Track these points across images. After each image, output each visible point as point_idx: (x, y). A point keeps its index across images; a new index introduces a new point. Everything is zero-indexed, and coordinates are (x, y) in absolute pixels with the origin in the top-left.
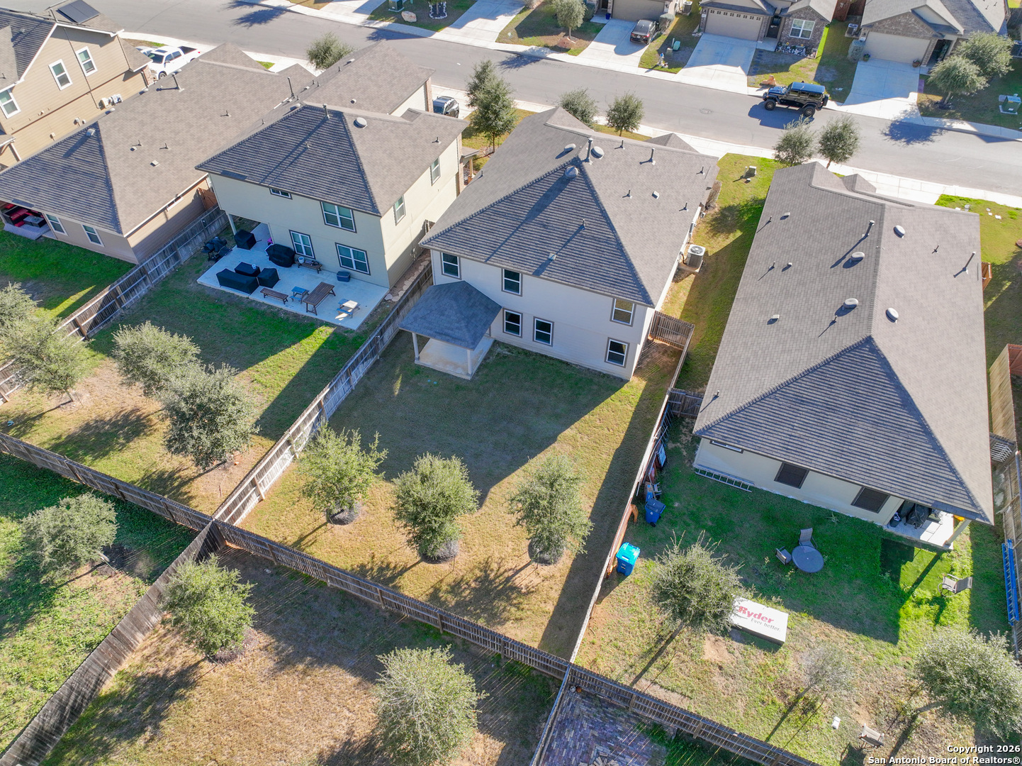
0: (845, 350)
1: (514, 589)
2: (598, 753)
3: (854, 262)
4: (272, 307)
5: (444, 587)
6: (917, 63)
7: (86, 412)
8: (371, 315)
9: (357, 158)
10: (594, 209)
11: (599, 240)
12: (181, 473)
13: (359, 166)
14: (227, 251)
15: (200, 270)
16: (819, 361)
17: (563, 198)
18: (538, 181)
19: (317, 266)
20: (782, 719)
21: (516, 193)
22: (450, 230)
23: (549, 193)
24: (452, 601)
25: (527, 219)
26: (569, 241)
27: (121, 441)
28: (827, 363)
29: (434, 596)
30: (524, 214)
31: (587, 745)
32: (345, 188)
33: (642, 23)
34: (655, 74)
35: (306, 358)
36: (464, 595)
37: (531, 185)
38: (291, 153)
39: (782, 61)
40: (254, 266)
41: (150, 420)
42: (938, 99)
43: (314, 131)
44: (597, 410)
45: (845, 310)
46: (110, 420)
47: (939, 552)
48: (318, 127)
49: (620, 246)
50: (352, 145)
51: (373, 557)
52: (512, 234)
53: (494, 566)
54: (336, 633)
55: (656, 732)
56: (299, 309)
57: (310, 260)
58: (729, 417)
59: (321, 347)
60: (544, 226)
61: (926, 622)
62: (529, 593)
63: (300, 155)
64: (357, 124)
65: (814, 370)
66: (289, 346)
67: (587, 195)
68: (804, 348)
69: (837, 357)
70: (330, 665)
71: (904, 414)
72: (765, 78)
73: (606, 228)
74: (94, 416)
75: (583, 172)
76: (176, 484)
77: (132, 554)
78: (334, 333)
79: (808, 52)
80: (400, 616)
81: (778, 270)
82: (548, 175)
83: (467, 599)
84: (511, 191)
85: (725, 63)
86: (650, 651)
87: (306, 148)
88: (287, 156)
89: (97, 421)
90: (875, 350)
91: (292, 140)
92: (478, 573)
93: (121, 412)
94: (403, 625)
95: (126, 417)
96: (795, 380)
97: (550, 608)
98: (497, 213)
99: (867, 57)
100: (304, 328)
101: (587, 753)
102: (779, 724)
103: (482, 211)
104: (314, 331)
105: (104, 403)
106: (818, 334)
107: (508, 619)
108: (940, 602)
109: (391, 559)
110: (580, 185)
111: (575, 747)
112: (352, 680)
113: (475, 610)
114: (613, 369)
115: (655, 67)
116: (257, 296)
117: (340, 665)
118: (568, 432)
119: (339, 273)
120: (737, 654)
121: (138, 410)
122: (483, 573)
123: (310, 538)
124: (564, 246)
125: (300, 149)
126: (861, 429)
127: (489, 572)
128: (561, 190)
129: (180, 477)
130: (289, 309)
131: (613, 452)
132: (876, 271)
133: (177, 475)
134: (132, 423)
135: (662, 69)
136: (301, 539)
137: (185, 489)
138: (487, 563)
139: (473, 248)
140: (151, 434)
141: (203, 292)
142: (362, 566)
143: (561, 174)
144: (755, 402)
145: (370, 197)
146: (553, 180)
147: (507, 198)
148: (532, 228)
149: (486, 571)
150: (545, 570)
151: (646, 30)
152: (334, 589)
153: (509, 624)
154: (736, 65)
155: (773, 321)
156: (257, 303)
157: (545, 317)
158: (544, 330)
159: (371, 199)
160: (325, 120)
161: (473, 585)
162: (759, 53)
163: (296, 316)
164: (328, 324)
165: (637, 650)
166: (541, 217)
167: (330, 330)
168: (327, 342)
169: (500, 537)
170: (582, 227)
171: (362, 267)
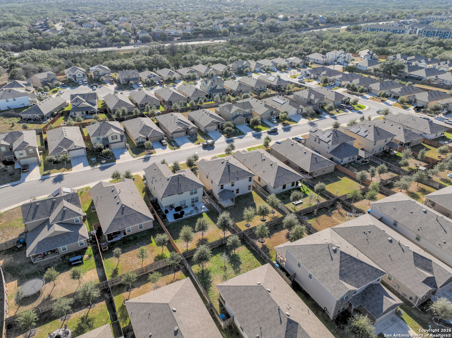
3: (264, 160)
4: (190, 216)
6: (216, 130)
8: (207, 207)
9: (191, 180)
10: (236, 168)
11: (241, 171)
13: (193, 181)
15: (167, 221)
19: (187, 207)
21: (224, 171)
23: (228, 169)
25: (229, 174)
28: (277, 171)
32: (194, 186)
34: (176, 150)
35: (208, 217)
37: (225, 169)
38: (178, 185)
39: (195, 138)
40: (176, 214)
42: (226, 135)
43: (178, 180)
44: (254, 197)
45: (271, 165)
47: (302, 186)
49: (244, 170)
50: (188, 179)
52: (229, 177)
53: (271, 217)
56: (195, 213)
57: (185, 206)
60: (232, 173)
61: (308, 193)
63: (180, 185)
64: (184, 175)
65: (277, 173)
66: (202, 217)
67: (233, 166)
68: (273, 171)
71: (289, 172)
72: (197, 142)
79: (197, 135)
82: (225, 166)
85: (186, 143)
87: (180, 183)
90: (280, 167)
91: (176, 183)
96: (277, 175)
98: (224, 175)
99: (208, 132)
103: (222, 176)
106: (272, 169)
108: (307, 190)
110: (231, 165)
114: (249, 191)
115: (175, 149)
116: (184, 217)
117: (275, 234)
119: (192, 205)
121: (200, 239)
124: (238, 174)
128: (229, 167)
130: (193, 215)
132: (269, 159)
134: (202, 240)
139: (226, 182)
141: (174, 223)
146: (227, 167)
150: (276, 213)
154: (188, 142)
155: (264, 172)
156: (186, 218)
157: (237, 188)
158: (237, 191)
159: (200, 185)
160: (178, 177)
162: (188, 138)
163: (195, 215)
170: (237, 171)
171: (197, 201)
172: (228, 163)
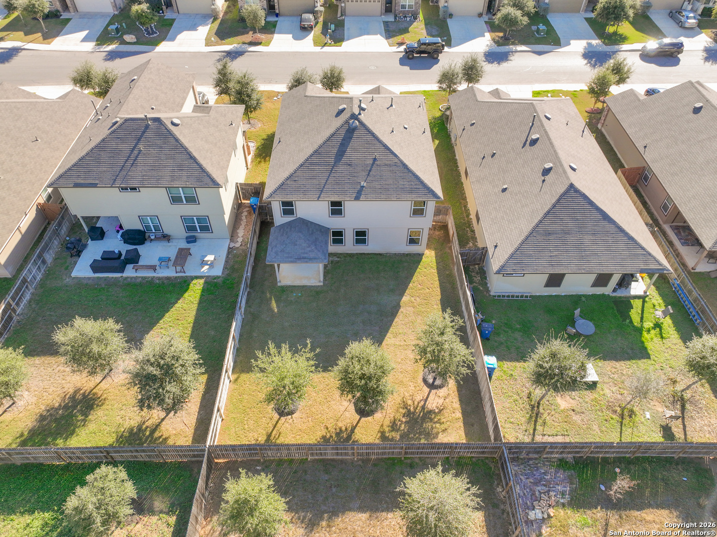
0: (561, 195)
1: (431, 412)
2: (539, 492)
3: (534, 142)
4: (145, 278)
5: (387, 429)
6: (480, 15)
7: (33, 406)
8: (226, 262)
9: (186, 149)
10: (378, 145)
11: (390, 165)
12: (147, 424)
13: (190, 155)
14: (85, 246)
15: (68, 266)
16: (549, 206)
17: (354, 143)
18: (332, 135)
19: (166, 238)
20: (621, 426)
21: (320, 147)
22: (283, 184)
23: (344, 142)
24: (397, 436)
25: (335, 163)
26: (370, 171)
27: (80, 418)
28: (554, 206)
29: (383, 437)
30: (332, 160)
31: (531, 489)
32: (185, 173)
33: (306, 16)
34: (326, 49)
35: (195, 307)
36: (402, 428)
37: (329, 139)
38: (129, 157)
39: (402, 26)
40: (116, 251)
41: (94, 394)
42: (501, 34)
43: (141, 136)
44: (414, 278)
45: (546, 172)
46: (60, 405)
47: (643, 298)
48: (144, 132)
49: (405, 166)
50: (177, 140)
51: (327, 428)
52: (329, 176)
53: (410, 402)
54: (334, 490)
55: (562, 464)
56: (170, 272)
57: (159, 234)
58: (512, 256)
59: (202, 295)
60: (349, 165)
61: (657, 340)
62: (440, 411)
63: (137, 157)
64: (173, 124)
65: (548, 212)
66: (176, 302)
67: (370, 137)
68: (535, 201)
69: (558, 200)
70: (343, 513)
71: (605, 223)
72: (399, 39)
73: (391, 156)
74: (43, 408)
75: (361, 123)
76: (148, 433)
77: (145, 499)
78: (205, 283)
79: (415, 18)
80: (369, 460)
81: (488, 159)
82: (338, 130)
83: (406, 430)
84: (316, 147)
85: (368, 34)
86: (531, 417)
87: (141, 151)
88: (127, 160)
89: (48, 411)
90: (577, 191)
91: (126, 147)
92: (404, 411)
93: (65, 396)
94: (375, 465)
95: (73, 398)
96: (540, 222)
97: (459, 415)
98: (312, 164)
99: (451, 16)
100: (181, 286)
101: (533, 494)
102: (621, 429)
103: (301, 165)
104: (189, 285)
105: (45, 394)
106: (538, 190)
107: (438, 433)
108: (658, 326)
109: (340, 424)
110: (362, 131)
111: (524, 494)
112: (364, 516)
113: (415, 435)
114: (414, 249)
115: (325, 45)
116: (130, 272)
117: (350, 510)
118: (405, 299)
119: (187, 238)
120: (577, 398)
121: (80, 389)
122: (405, 410)
123: (274, 432)
124: (368, 175)
125: (136, 152)
126: (587, 239)
127: (409, 407)
128: (351, 138)
129: (147, 427)
130: (160, 275)
131: (439, 302)
132: (551, 143)
133: (144, 427)
134: (81, 401)
135: (330, 45)
136: (269, 436)
137: (157, 434)
138: (404, 402)
139: (305, 192)
140: (103, 404)
141: (80, 283)
142: (324, 437)
143: (346, 127)
144: (523, 242)
145: (207, 175)
146: (343, 132)
147: (316, 152)
148: (341, 168)
149: (406, 408)
150: (442, 392)
151: (309, 20)
152: (314, 461)
153: (440, 436)
154: (376, 34)
155: (504, 190)
156: (132, 278)
157: (361, 227)
158: (361, 237)
159: (209, 176)
160: (147, 127)
161: (404, 420)
162: (386, 23)
163: (168, 278)
164: (197, 277)
165: (523, 419)
166: (344, 159)
167: (202, 281)
168: (203, 291)
169: (402, 382)
170: (375, 159)
171: (206, 229)
172: (354, 117)
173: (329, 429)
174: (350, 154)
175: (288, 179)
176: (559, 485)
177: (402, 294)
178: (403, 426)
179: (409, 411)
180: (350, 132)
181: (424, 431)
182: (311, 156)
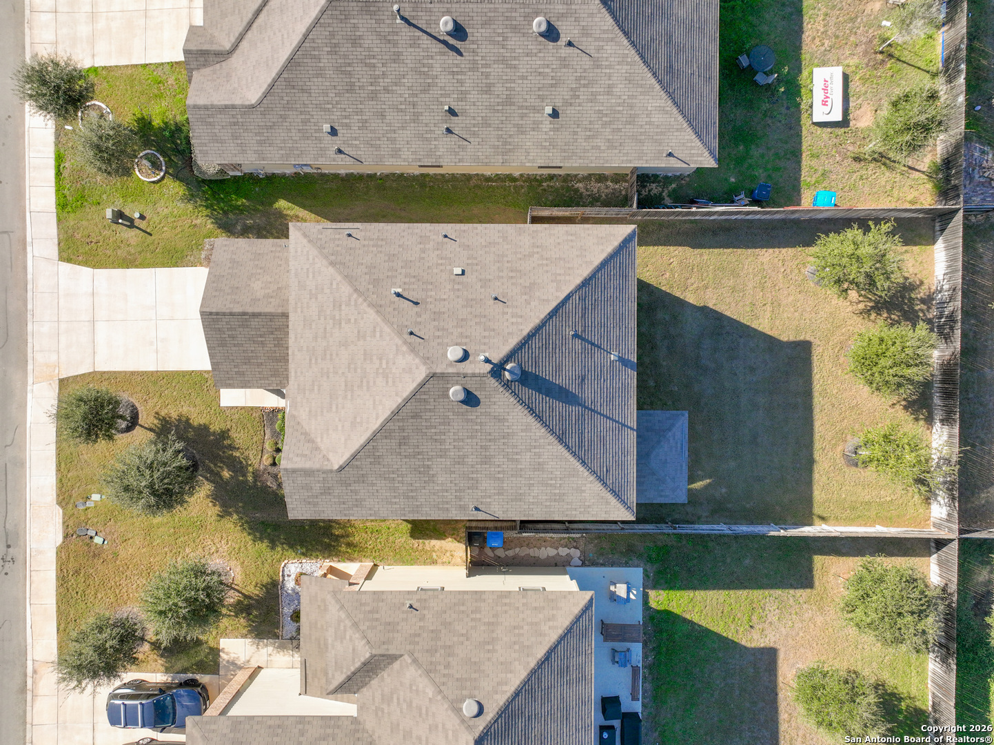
0: (618, 26)
2: (980, 177)
3: (459, 31)
8: (620, 565)
10: (550, 327)
11: (585, 309)
13: (543, 663)
18: (532, 411)
20: (900, 61)
21: (552, 432)
22: (613, 491)
23: (543, 391)
25: (580, 405)
26: (593, 344)
28: (633, 44)
30: (575, 410)
31: (977, 186)
32: (573, 662)
35: (699, 595)
36: (897, 318)
37: (539, 418)
45: (551, 33)
49: (586, 283)
50: (517, 694)
51: (894, 404)
52: (600, 414)
53: (861, 306)
54: (971, 395)
58: (699, 136)
59: (680, 589)
60: (583, 380)
64: (481, 711)
66: (692, 622)
67: (536, 343)
68: (608, 71)
73: (569, 305)
75: (508, 358)
81: (454, 123)
82: (521, 401)
83: (899, 314)
84: (552, 439)
86: (884, 164)
92: (873, 316)
98: (581, 446)
100: (660, 624)
101: (983, 184)
102: (904, 62)
103: (583, 463)
104: (658, 612)
106: (586, 58)
110: (524, 355)
111: (982, 194)
113: (906, 304)
116: (636, 704)
118: (691, 298)
120: (859, 101)
122: (872, 312)
124: (599, 347)
127: (869, 308)
128: (537, 377)
130: (641, 657)
131: (698, 251)
138: (861, 313)
142: (906, 408)
143: (516, 386)
146: (526, 392)
147: (561, 440)
148: (588, 394)
149: (869, 311)
155: (555, 114)
156: (645, 698)
161: (885, 315)
165: (887, 174)
166: (574, 389)
167: (652, 594)
169: (831, 314)
170: (576, 336)
172: (497, 372)
173: (895, 402)
174: (565, 378)
175: (605, 484)
176: (973, 155)
177: (681, 303)
178: (893, 316)
179: (872, 308)
180: (527, 379)
181: (900, 291)
182: (567, 447)
